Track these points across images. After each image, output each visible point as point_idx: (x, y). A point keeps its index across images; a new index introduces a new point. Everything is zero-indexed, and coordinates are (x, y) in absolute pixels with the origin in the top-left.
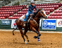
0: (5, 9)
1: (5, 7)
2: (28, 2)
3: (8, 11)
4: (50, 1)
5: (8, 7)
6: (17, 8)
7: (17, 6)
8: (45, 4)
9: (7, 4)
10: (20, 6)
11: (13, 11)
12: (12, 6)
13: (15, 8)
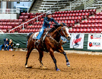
0: (59, 15)
1: (59, 13)
2: (99, 5)
3: (64, 18)
5: (65, 13)
6: (80, 14)
7: (79, 12)
9: (63, 8)
10: (84, 11)
11: (73, 20)
12: (72, 11)
13: (77, 14)
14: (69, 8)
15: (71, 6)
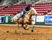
0: (13, 7)
1: (13, 6)
2: (33, 1)
3: (16, 8)
5: (16, 6)
6: (24, 6)
9: (15, 3)
11: (21, 9)
12: (20, 5)
14: (18, 3)
15: (19, 2)
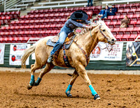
2: (23, 5)
4: (73, 3)
8: (62, 10)
